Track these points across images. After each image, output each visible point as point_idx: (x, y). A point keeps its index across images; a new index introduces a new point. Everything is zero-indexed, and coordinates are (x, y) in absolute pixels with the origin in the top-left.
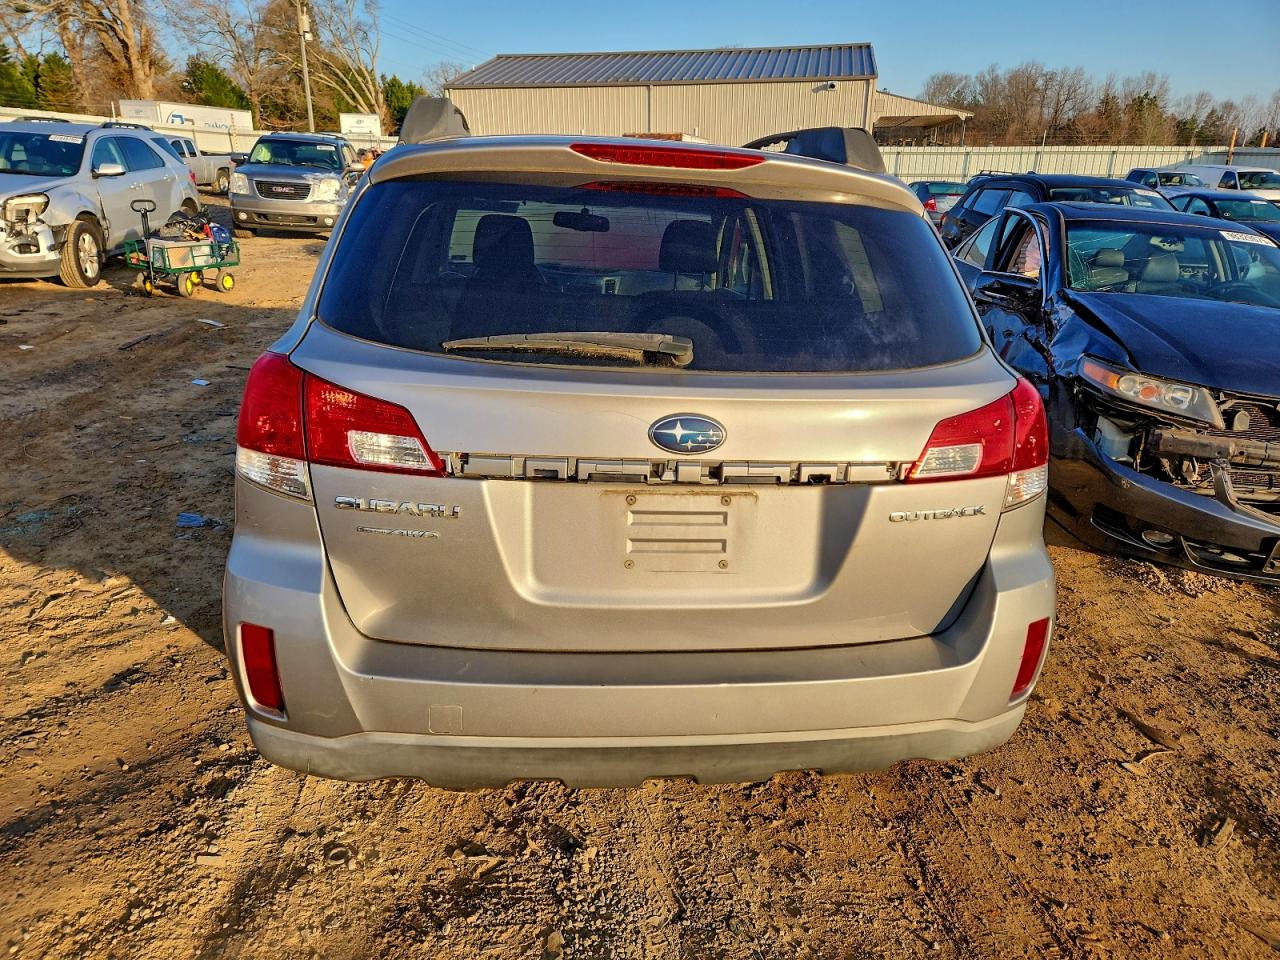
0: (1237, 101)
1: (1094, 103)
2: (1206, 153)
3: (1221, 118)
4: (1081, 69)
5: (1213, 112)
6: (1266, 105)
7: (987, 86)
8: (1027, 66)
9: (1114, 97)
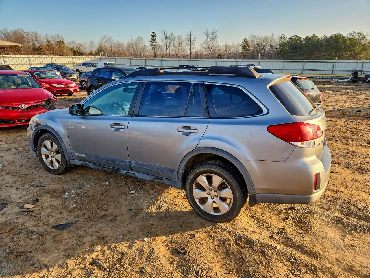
0: (82, 44)
1: (44, 43)
2: (95, 58)
3: (80, 48)
4: (36, 32)
5: (77, 46)
6: (89, 45)
7: (5, 35)
8: (18, 30)
9: (49, 41)
